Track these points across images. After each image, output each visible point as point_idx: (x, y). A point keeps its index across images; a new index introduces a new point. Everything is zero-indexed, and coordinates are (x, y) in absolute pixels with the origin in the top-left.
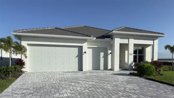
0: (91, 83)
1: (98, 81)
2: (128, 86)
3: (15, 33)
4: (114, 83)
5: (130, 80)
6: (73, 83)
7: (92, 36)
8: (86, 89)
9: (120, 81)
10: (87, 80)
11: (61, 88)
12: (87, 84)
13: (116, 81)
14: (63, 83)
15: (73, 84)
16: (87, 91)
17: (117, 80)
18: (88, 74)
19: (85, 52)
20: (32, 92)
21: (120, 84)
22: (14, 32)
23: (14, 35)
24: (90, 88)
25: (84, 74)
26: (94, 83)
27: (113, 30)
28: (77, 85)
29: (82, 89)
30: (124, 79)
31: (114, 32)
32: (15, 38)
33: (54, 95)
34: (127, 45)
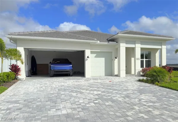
0: (95, 93)
1: (104, 90)
2: (143, 97)
3: (10, 36)
4: (125, 93)
5: (142, 88)
6: (74, 92)
7: (95, 39)
8: (90, 101)
9: (130, 90)
10: (92, 88)
11: (59, 100)
12: (92, 94)
13: (125, 90)
14: (63, 93)
15: (74, 94)
16: (93, 104)
17: (126, 88)
18: (92, 81)
19: (88, 57)
20: (21, 106)
21: (132, 93)
22: (8, 35)
23: (9, 38)
24: (96, 99)
25: (87, 81)
26: (100, 93)
27: (118, 33)
28: (79, 95)
29: (86, 101)
30: (135, 88)
31: (119, 35)
32: (10, 41)
33: (49, 112)
34: (133, 49)
